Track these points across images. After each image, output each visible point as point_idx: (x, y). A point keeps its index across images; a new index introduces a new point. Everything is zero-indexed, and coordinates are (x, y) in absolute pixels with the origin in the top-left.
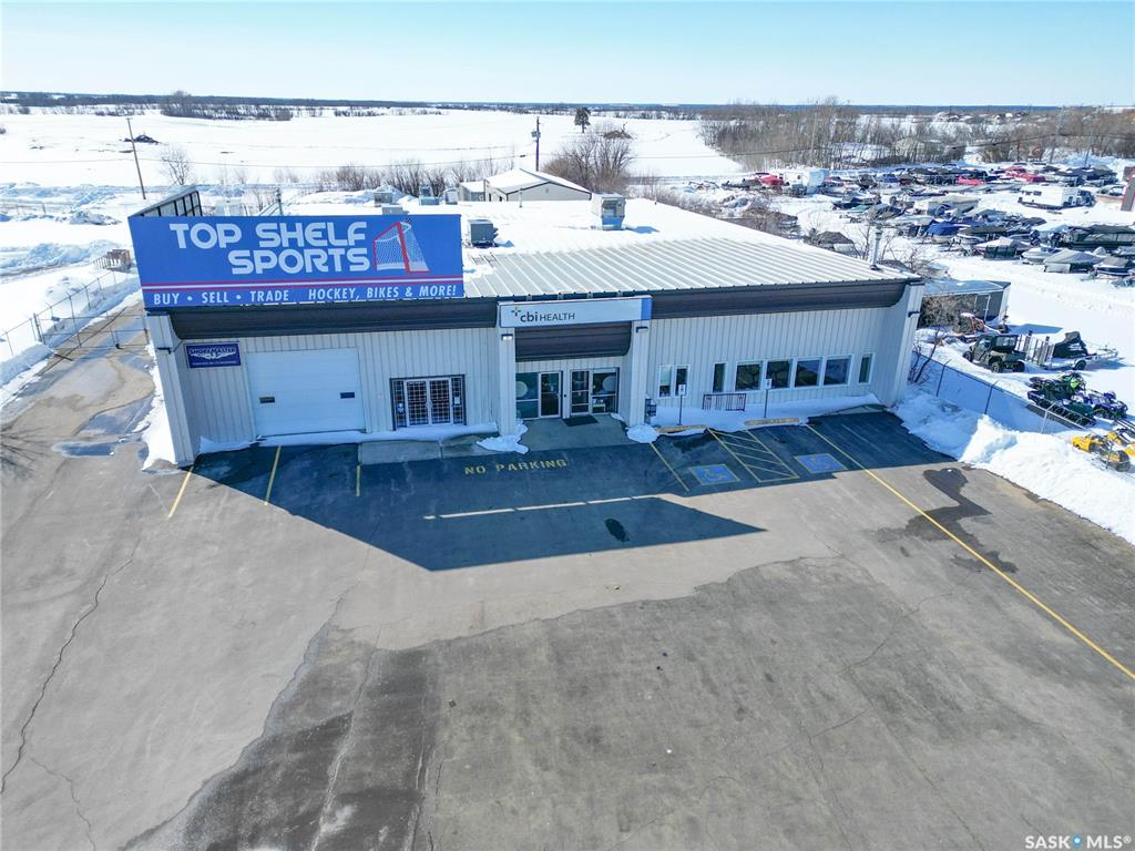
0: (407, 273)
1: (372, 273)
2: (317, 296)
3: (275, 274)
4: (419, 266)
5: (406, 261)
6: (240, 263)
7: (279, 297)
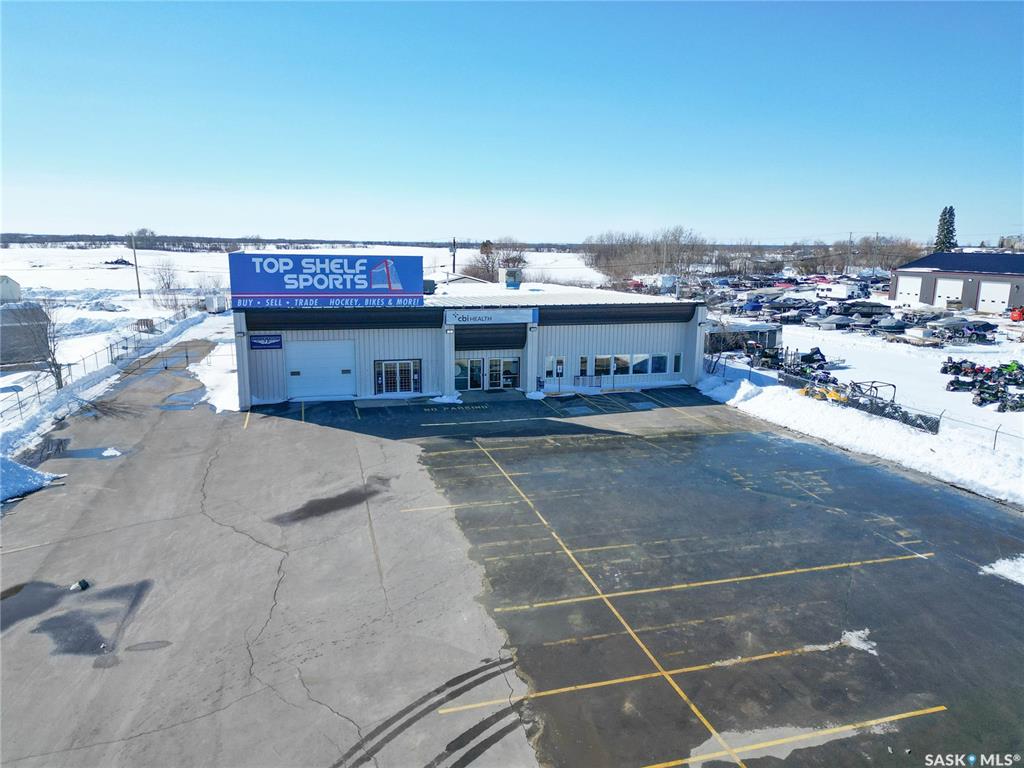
0: (389, 290)
1: (369, 290)
2: (334, 304)
3: (311, 289)
4: (397, 286)
5: (390, 284)
6: (291, 282)
7: (311, 304)
